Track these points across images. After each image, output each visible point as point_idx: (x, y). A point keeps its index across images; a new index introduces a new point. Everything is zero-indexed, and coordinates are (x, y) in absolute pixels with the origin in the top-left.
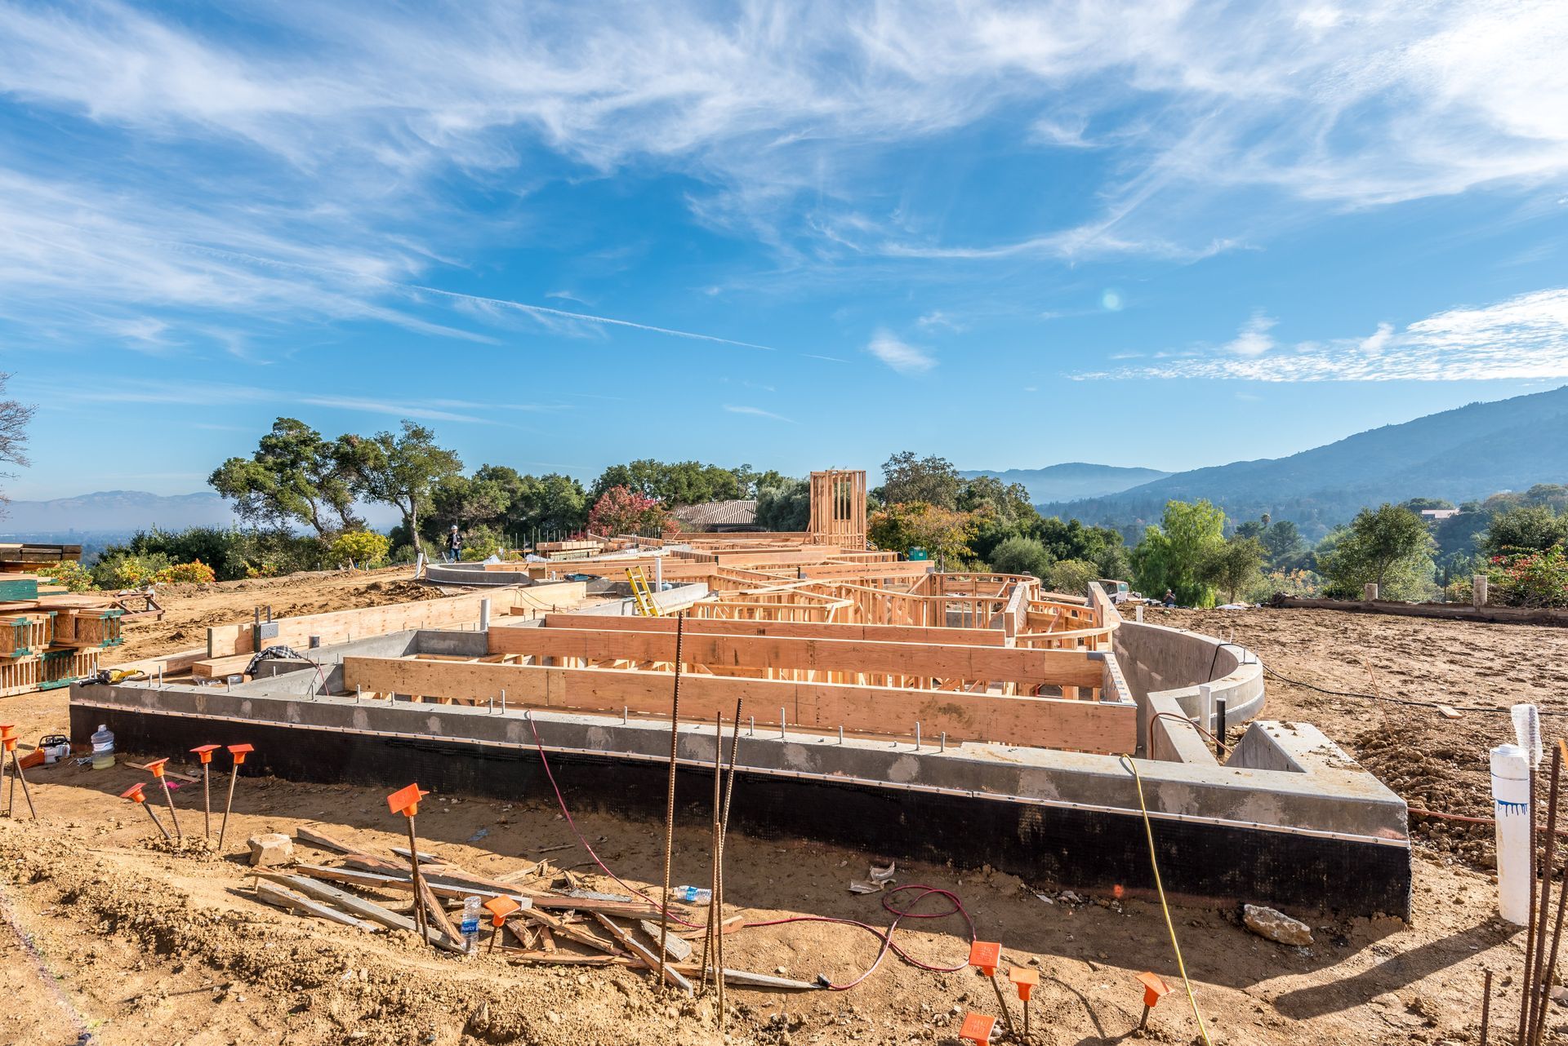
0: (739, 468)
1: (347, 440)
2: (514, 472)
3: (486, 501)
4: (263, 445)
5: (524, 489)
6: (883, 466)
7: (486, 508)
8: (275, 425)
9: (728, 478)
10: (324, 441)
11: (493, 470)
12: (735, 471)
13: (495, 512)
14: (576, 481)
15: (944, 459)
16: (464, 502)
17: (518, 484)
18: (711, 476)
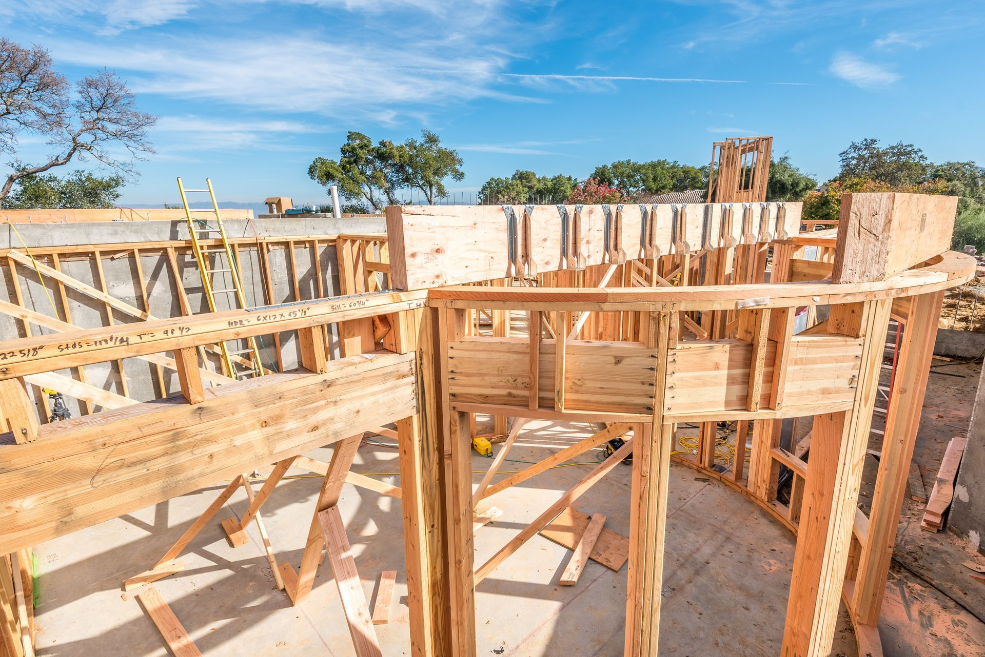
0: (705, 165)
1: (383, 144)
2: (534, 175)
3: (515, 194)
5: (541, 186)
6: (841, 155)
7: (513, 199)
8: (348, 137)
9: (696, 173)
10: (374, 146)
11: (521, 173)
12: (703, 169)
14: (575, 180)
15: (911, 146)
16: (500, 195)
17: (535, 183)
18: (675, 170)
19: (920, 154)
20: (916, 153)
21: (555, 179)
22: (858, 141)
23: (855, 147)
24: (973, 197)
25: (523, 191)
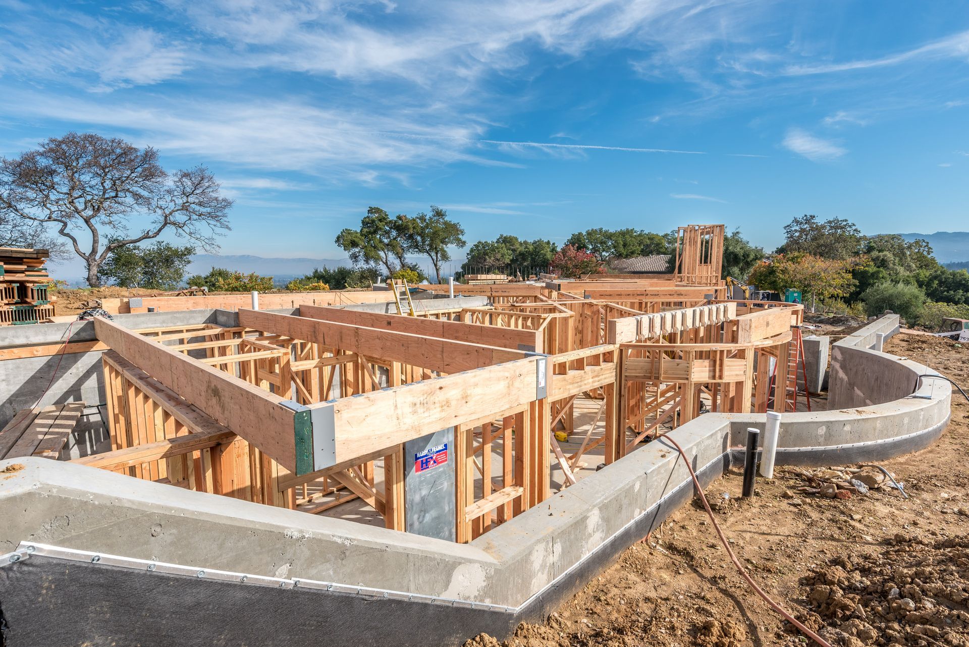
0: (669, 233)
1: (399, 218)
2: (516, 239)
3: (499, 256)
4: (363, 222)
5: (522, 249)
6: (785, 228)
7: (498, 260)
8: (369, 211)
9: (659, 240)
10: (391, 219)
11: (505, 237)
12: (666, 235)
13: (504, 263)
14: (554, 244)
15: (846, 220)
16: (487, 257)
17: (518, 246)
18: (642, 238)
19: (854, 228)
20: (850, 226)
21: (535, 243)
22: (800, 217)
23: (796, 221)
24: (902, 266)
25: (507, 253)
